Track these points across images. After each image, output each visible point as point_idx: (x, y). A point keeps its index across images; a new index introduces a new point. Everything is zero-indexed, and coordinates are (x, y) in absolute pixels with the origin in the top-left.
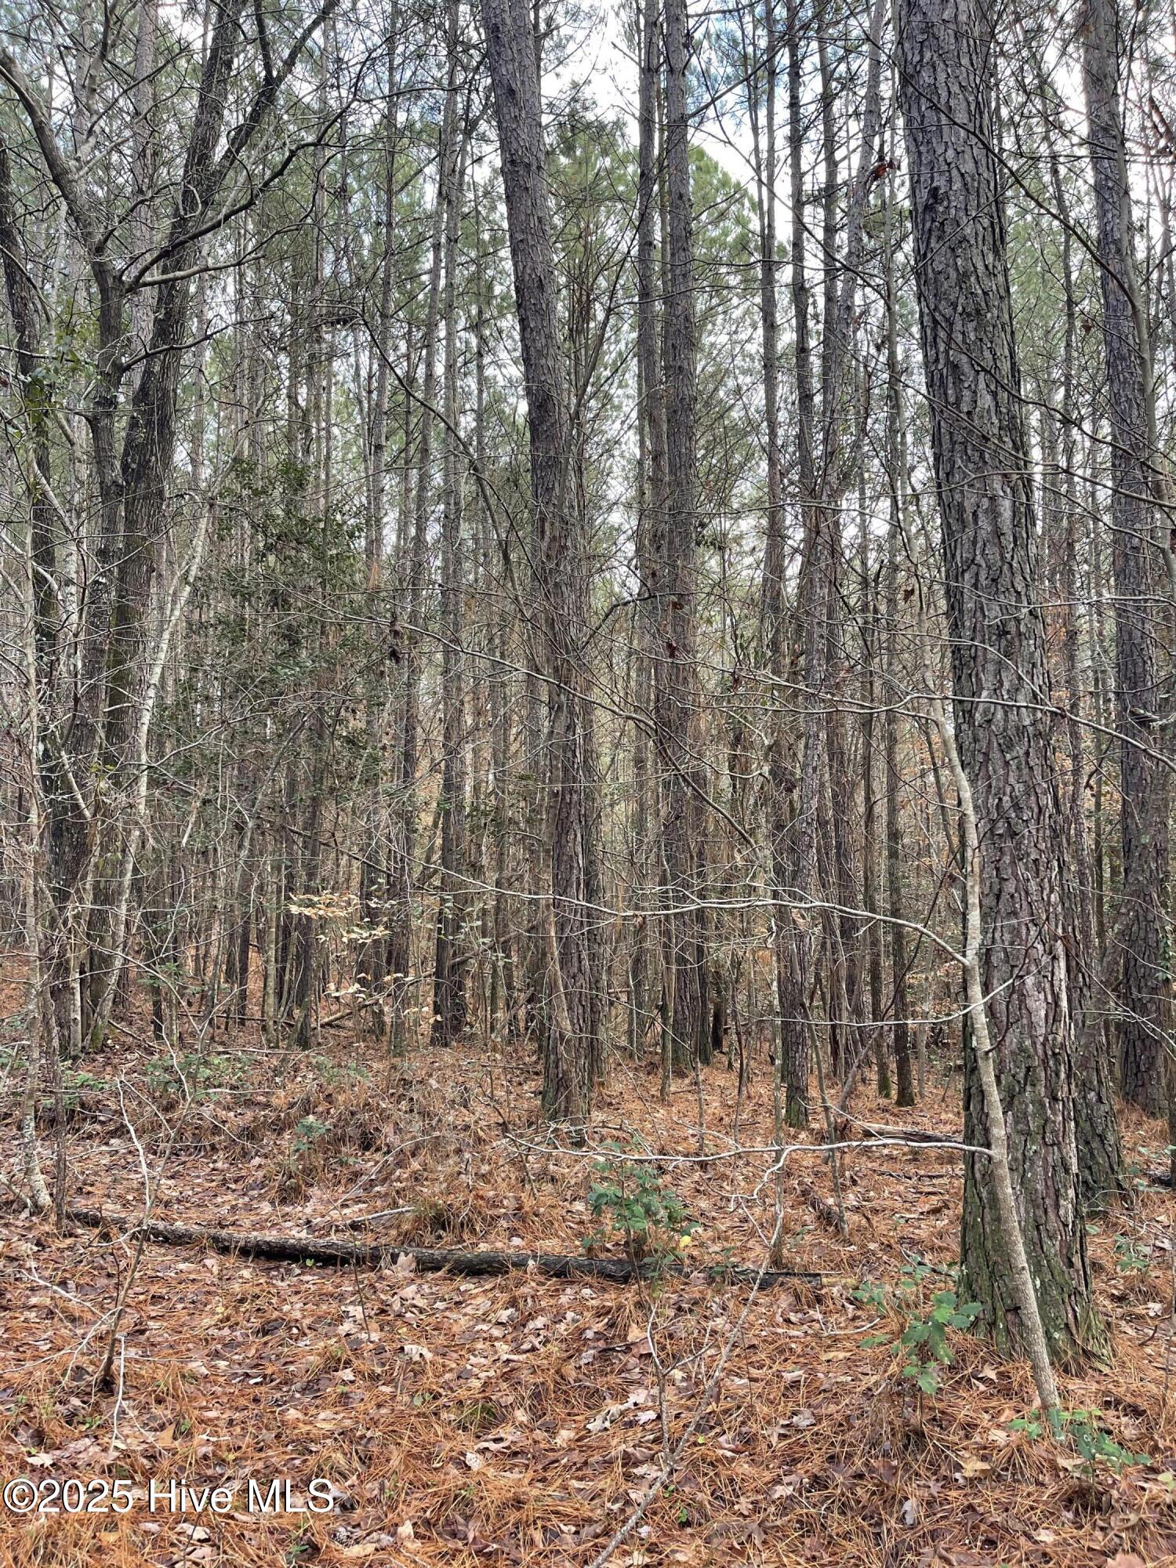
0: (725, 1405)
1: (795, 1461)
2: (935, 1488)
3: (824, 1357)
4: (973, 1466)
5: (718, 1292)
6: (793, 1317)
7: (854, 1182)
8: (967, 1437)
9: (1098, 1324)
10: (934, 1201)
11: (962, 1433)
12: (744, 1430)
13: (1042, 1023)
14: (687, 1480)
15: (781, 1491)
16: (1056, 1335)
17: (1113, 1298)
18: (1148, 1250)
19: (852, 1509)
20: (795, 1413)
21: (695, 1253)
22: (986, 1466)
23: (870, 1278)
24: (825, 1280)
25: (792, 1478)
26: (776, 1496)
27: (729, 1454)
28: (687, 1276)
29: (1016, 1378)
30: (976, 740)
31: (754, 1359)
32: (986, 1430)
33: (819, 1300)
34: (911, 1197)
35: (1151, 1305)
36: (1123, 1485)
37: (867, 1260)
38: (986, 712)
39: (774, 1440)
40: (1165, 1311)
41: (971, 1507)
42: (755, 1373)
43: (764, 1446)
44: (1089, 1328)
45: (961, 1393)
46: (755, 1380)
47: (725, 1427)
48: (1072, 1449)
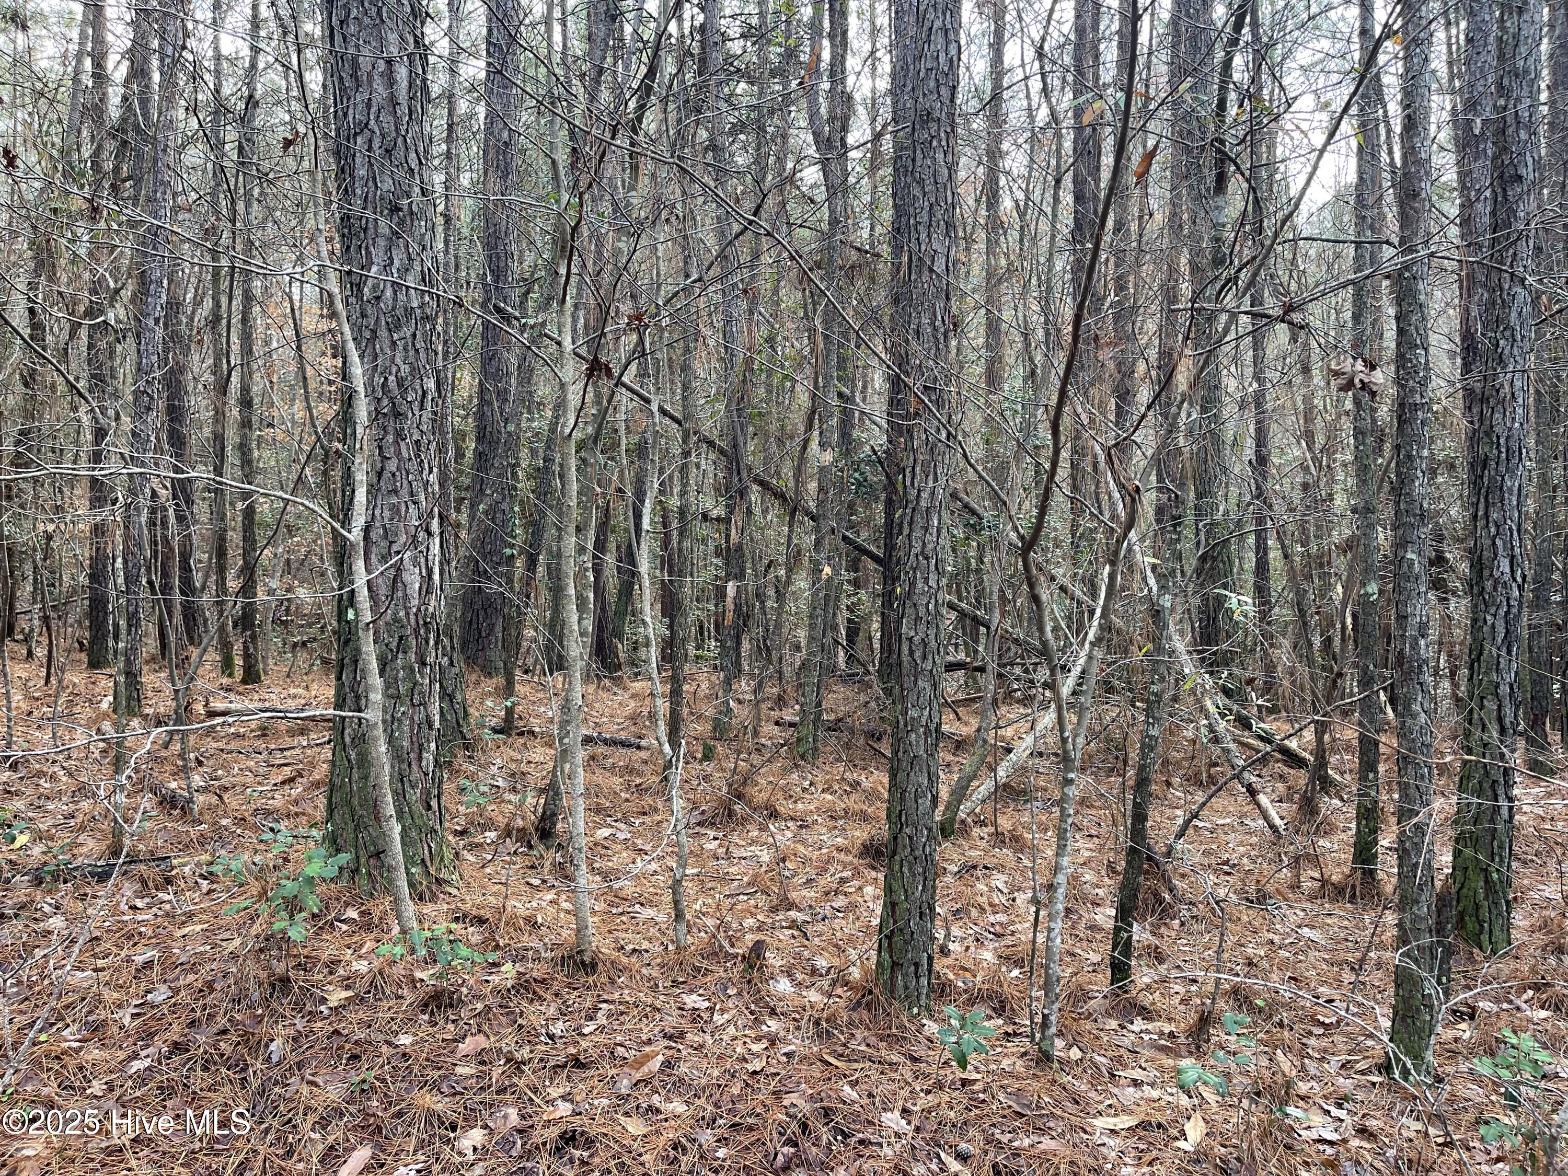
0: (66, 1000)
1: (151, 1035)
2: (300, 1024)
3: (179, 933)
4: (337, 996)
5: (49, 892)
6: (139, 903)
7: (200, 763)
8: (331, 973)
9: (448, 855)
10: (287, 772)
11: (326, 971)
12: (90, 1018)
13: (416, 595)
14: (28, 1079)
15: (136, 1065)
16: (413, 870)
17: (456, 833)
18: (486, 789)
19: (215, 1063)
20: (148, 992)
21: (13, 857)
22: (350, 993)
23: (223, 852)
24: (175, 862)
25: (150, 1050)
26: (133, 1071)
27: (76, 1044)
28: (8, 881)
29: (376, 913)
30: (363, 315)
31: (98, 950)
32: (349, 963)
33: (169, 881)
34: (261, 771)
35: (487, 834)
36: (472, 982)
37: (219, 836)
38: (375, 288)
39: (127, 1021)
40: (499, 837)
41: (336, 1032)
42: (100, 963)
43: (115, 1029)
44: (442, 859)
45: (325, 936)
46: (103, 969)
47: (69, 1020)
48: (431, 959)
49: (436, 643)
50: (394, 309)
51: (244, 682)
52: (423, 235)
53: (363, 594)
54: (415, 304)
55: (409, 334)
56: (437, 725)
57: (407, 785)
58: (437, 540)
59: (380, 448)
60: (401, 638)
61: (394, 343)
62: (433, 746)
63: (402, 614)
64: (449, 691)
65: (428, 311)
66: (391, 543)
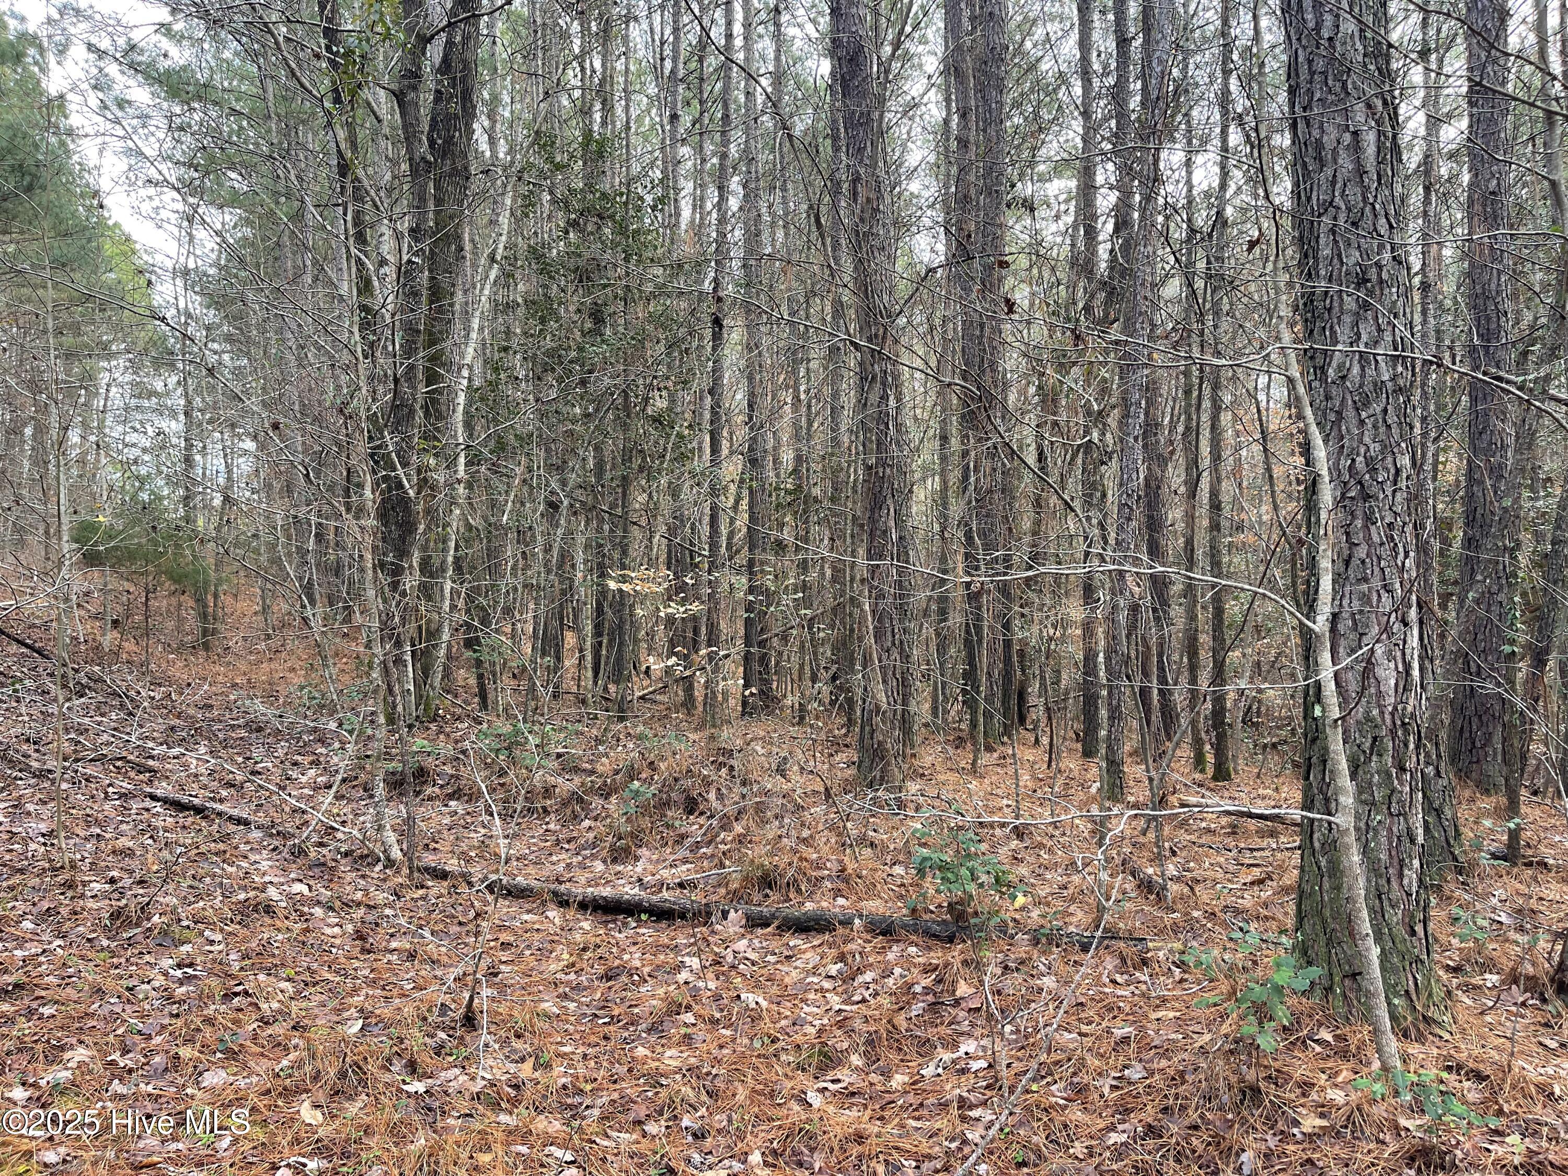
0: (1055, 1057)
1: (1128, 1111)
2: (1272, 1142)
3: (1153, 1016)
4: (1311, 1123)
5: (1044, 953)
6: (1119, 978)
7: (1174, 853)
8: (1304, 1095)
9: (1438, 992)
10: (1256, 872)
11: (1298, 1091)
12: (1075, 1080)
13: (1392, 692)
14: (1021, 1124)
15: (1114, 1138)
16: (1396, 1001)
17: (1448, 968)
18: (1485, 923)
19: (1187, 1157)
20: (1126, 1067)
21: (1017, 917)
22: (1324, 1123)
23: (1195, 944)
24: (1150, 945)
25: (1126, 1126)
26: (1111, 1142)
27: (1062, 1102)
28: (1012, 937)
29: (1353, 1042)
30: (1328, 398)
31: (1082, 1015)
32: (1323, 1089)
33: (1145, 962)
34: (1231, 868)
35: (1487, 976)
36: (1468, 1146)
37: (1190, 927)
38: (1340, 367)
39: (1106, 1090)
40: (1503, 982)
41: (1309, 1161)
42: (1085, 1028)
43: (1096, 1096)
44: (1430, 995)
45: (1296, 1053)
46: (1086, 1035)
47: (1057, 1077)
48: (1418, 1108)
49: (1417, 747)
50: (1361, 386)
51: (1215, 778)
52: (1394, 303)
53: (1330, 688)
54: (1386, 377)
55: (1379, 410)
56: (1420, 839)
57: (1386, 903)
58: (1416, 632)
59: (1347, 534)
60: (1375, 739)
61: (1362, 422)
62: (1416, 863)
63: (1375, 712)
64: (1436, 804)
65: (1401, 382)
66: (1361, 635)
